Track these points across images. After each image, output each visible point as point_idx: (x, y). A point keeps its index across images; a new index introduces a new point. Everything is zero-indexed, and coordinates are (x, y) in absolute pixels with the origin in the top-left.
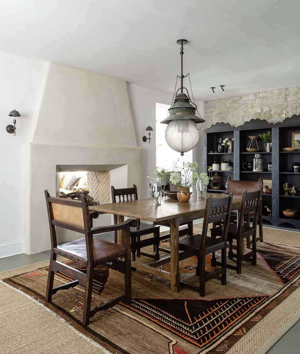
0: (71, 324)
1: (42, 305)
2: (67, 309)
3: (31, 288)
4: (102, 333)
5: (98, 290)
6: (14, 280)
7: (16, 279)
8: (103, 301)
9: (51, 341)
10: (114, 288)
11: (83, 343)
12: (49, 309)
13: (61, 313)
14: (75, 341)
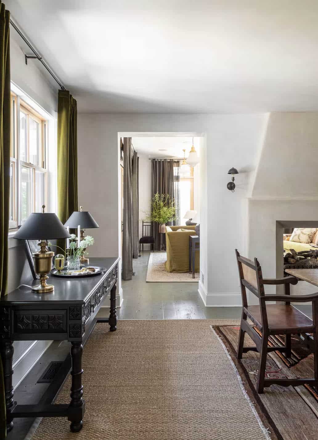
0: (243, 384)
1: (230, 358)
2: (248, 370)
3: (230, 340)
4: (266, 404)
5: (290, 363)
6: (221, 329)
7: (222, 329)
8: (287, 376)
9: (220, 391)
10: (310, 368)
11: (244, 405)
12: (234, 364)
13: (241, 371)
14: (238, 400)
